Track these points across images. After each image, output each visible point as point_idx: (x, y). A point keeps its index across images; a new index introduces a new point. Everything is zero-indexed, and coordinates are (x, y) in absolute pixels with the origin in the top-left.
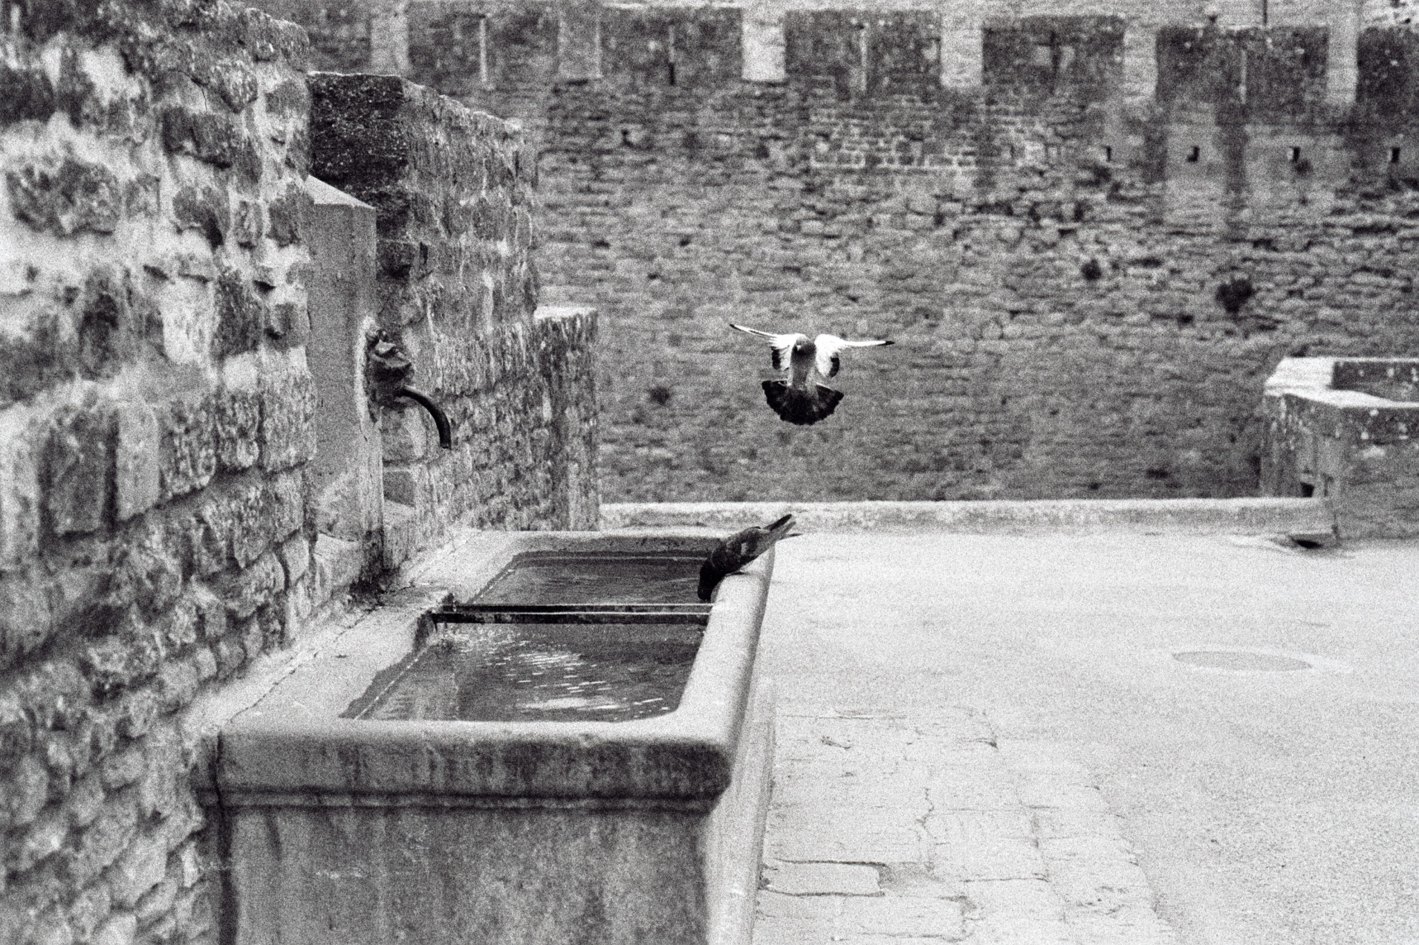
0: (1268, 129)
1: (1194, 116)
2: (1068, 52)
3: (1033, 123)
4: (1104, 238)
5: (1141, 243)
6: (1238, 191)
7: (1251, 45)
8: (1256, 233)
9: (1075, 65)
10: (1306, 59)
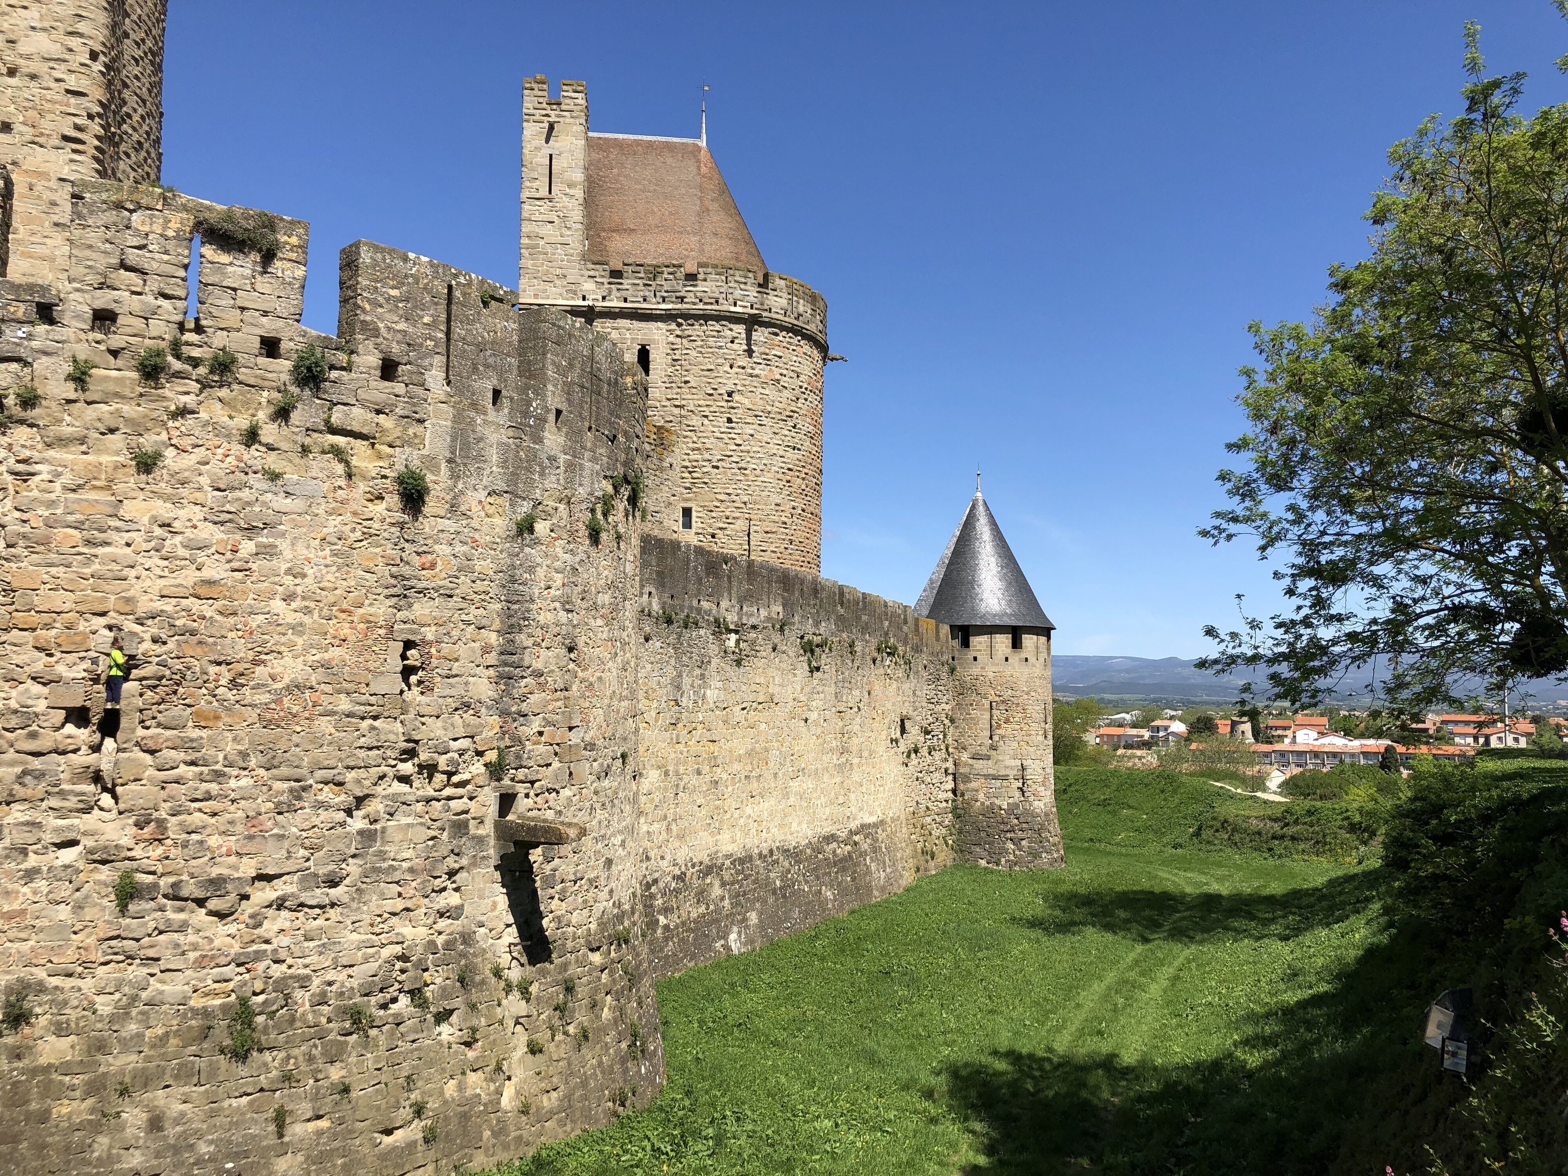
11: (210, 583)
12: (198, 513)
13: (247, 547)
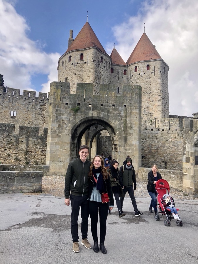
0: (32, 138)
1: (23, 136)
2: (7, 128)
3: (2, 136)
4: (10, 150)
5: (15, 151)
6: (28, 145)
7: (30, 129)
8: (30, 151)
9: (8, 129)
10: (37, 131)
11: (173, 151)
12: (171, 145)
13: (176, 148)
